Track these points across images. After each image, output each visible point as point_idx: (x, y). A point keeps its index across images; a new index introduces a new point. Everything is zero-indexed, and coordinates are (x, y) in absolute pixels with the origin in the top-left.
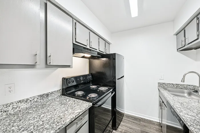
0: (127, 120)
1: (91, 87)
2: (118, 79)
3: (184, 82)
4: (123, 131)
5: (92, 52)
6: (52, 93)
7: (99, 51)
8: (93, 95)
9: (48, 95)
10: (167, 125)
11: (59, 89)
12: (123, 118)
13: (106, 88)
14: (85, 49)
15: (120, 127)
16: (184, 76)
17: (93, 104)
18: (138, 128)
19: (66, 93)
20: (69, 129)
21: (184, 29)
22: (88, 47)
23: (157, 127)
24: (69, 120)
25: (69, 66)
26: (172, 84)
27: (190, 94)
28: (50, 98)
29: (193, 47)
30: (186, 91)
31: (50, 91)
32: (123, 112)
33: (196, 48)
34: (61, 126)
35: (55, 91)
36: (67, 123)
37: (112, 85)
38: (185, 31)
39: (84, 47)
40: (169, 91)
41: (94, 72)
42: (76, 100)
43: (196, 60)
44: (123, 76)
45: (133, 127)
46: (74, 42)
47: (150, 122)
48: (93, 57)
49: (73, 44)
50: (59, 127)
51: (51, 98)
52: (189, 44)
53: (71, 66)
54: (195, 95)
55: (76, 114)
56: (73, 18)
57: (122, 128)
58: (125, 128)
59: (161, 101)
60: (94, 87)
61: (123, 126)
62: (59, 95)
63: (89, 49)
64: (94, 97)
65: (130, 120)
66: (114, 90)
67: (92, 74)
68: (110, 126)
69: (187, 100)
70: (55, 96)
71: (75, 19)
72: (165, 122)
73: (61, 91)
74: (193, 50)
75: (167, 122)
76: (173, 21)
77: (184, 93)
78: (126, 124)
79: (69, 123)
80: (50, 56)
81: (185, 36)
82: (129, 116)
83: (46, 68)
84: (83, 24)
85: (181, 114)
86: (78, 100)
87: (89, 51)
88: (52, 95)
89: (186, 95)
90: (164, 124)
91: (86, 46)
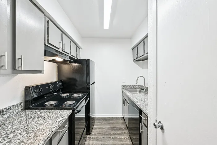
0: (98, 123)
1: (62, 95)
2: (91, 85)
3: (137, 83)
4: (97, 133)
5: (64, 56)
6: (10, 108)
7: (71, 55)
8: (70, 102)
9: (3, 111)
10: (129, 118)
11: (20, 102)
12: (95, 122)
13: (81, 95)
14: (57, 52)
15: (93, 131)
16: (137, 80)
17: (72, 111)
18: (109, 127)
19: (32, 106)
20: (53, 139)
21: (136, 46)
22: (60, 50)
23: (122, 121)
24: (55, 129)
25: (40, 72)
26: (130, 86)
27: (140, 92)
28: (6, 116)
29: (141, 59)
30: (138, 90)
31: (7, 106)
32: (94, 117)
33: (143, 60)
34: (49, 136)
35: (14, 105)
36: (53, 132)
37: (86, 91)
38: (137, 47)
39: (56, 50)
40: (129, 91)
41: (64, 78)
42: (51, 110)
43: (143, 68)
44: (94, 82)
45: (105, 127)
46: (46, 44)
47: (117, 119)
48: (65, 62)
49: (45, 45)
50: (47, 137)
51: (8, 116)
52: (139, 57)
53: (43, 72)
54: (142, 92)
55: (60, 122)
56: (45, 15)
57: (95, 131)
58: (98, 130)
59: (124, 100)
60: (65, 95)
61: (96, 129)
62: (20, 109)
63: (62, 53)
64: (71, 104)
65: (101, 122)
66: (89, 95)
67: (61, 81)
68: (85, 133)
69: (139, 95)
70: (15, 112)
71: (47, 17)
72: (128, 116)
73: (22, 104)
74: (141, 61)
75: (129, 116)
76: (131, 38)
77: (137, 91)
78: (98, 127)
79: (55, 132)
80: (19, 59)
81: (137, 52)
82: (99, 119)
83: (13, 73)
84: (55, 24)
85: (138, 104)
86: (53, 110)
87: (61, 55)
88: (10, 111)
89: (138, 92)
90: (127, 118)
91: (58, 49)
